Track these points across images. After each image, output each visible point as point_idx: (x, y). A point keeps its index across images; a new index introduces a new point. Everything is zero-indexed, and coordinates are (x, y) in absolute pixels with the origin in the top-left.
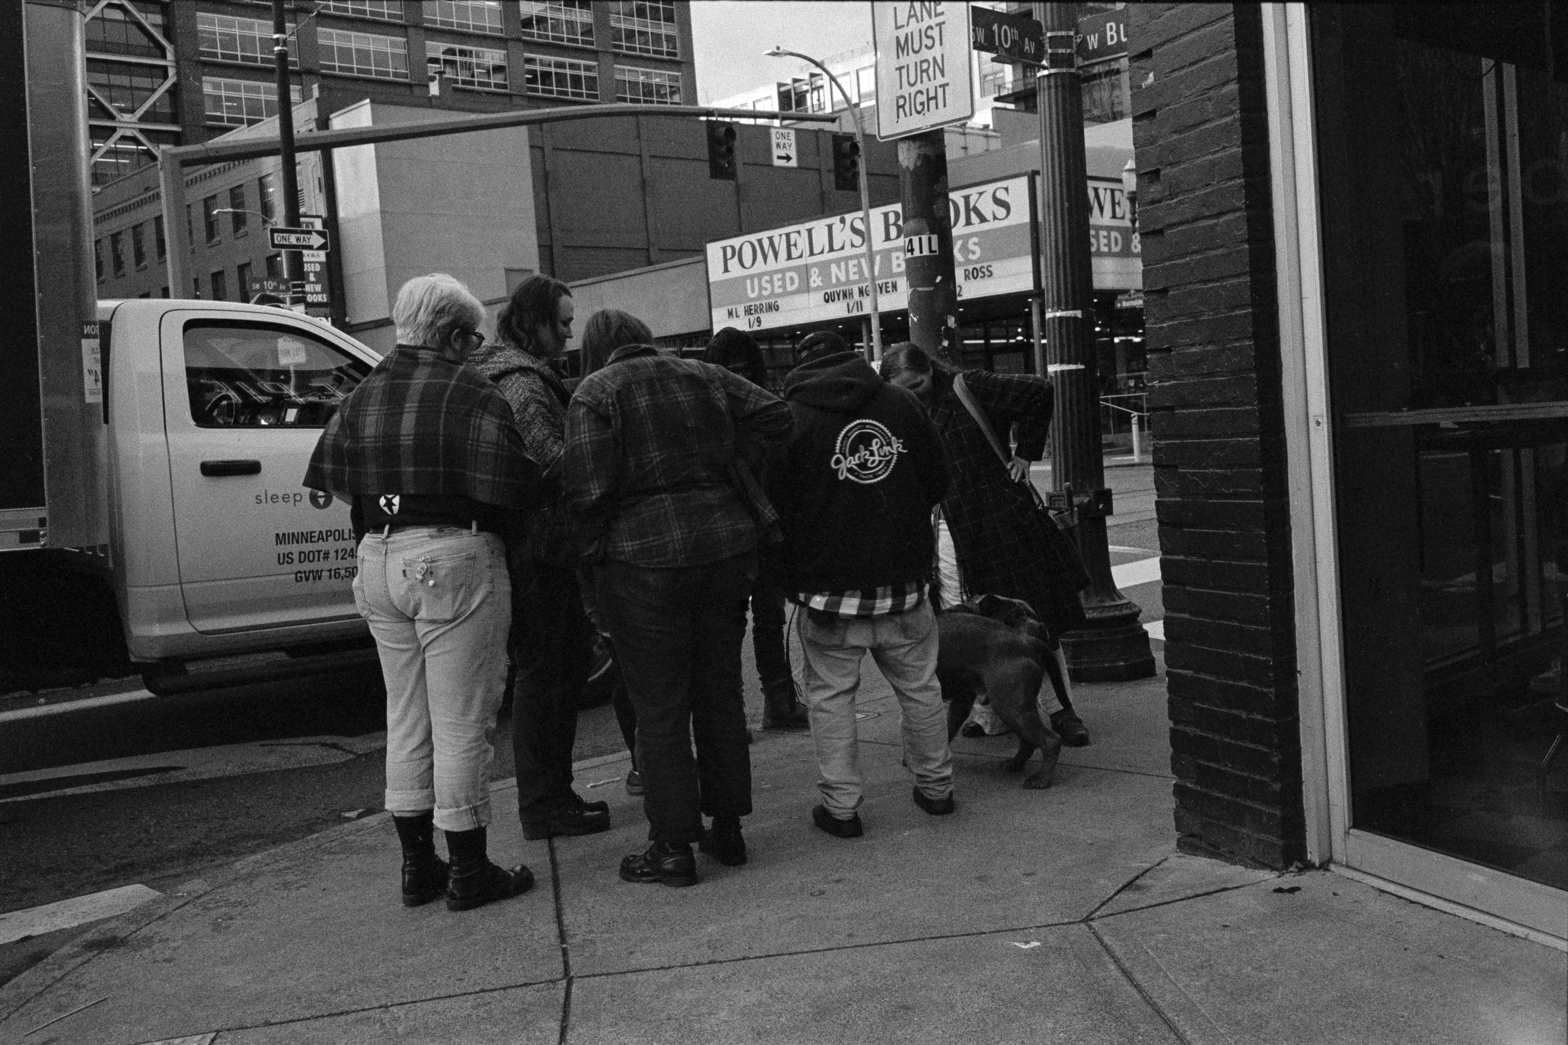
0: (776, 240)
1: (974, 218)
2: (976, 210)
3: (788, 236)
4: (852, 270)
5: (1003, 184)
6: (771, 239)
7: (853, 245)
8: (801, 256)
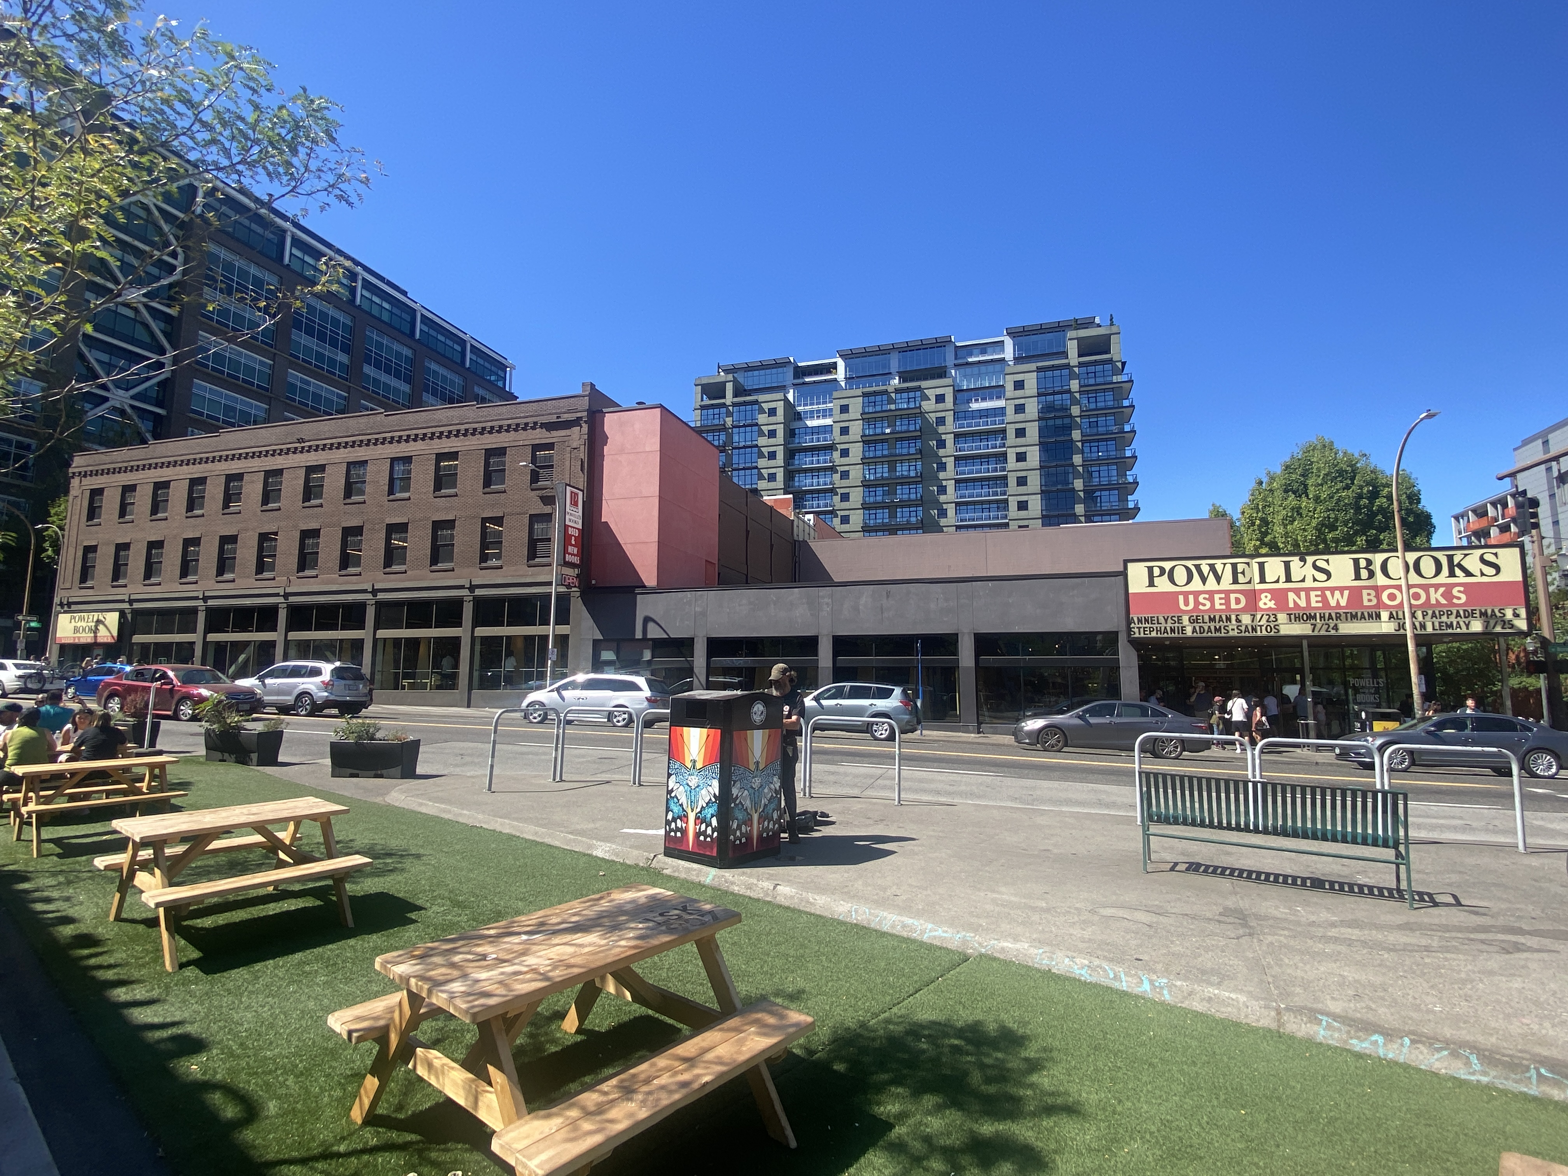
0: (1219, 568)
1: (1458, 571)
2: (1460, 566)
3: (1234, 566)
4: (1313, 599)
5: (1494, 551)
6: (1212, 568)
7: (1315, 580)
8: (1249, 582)
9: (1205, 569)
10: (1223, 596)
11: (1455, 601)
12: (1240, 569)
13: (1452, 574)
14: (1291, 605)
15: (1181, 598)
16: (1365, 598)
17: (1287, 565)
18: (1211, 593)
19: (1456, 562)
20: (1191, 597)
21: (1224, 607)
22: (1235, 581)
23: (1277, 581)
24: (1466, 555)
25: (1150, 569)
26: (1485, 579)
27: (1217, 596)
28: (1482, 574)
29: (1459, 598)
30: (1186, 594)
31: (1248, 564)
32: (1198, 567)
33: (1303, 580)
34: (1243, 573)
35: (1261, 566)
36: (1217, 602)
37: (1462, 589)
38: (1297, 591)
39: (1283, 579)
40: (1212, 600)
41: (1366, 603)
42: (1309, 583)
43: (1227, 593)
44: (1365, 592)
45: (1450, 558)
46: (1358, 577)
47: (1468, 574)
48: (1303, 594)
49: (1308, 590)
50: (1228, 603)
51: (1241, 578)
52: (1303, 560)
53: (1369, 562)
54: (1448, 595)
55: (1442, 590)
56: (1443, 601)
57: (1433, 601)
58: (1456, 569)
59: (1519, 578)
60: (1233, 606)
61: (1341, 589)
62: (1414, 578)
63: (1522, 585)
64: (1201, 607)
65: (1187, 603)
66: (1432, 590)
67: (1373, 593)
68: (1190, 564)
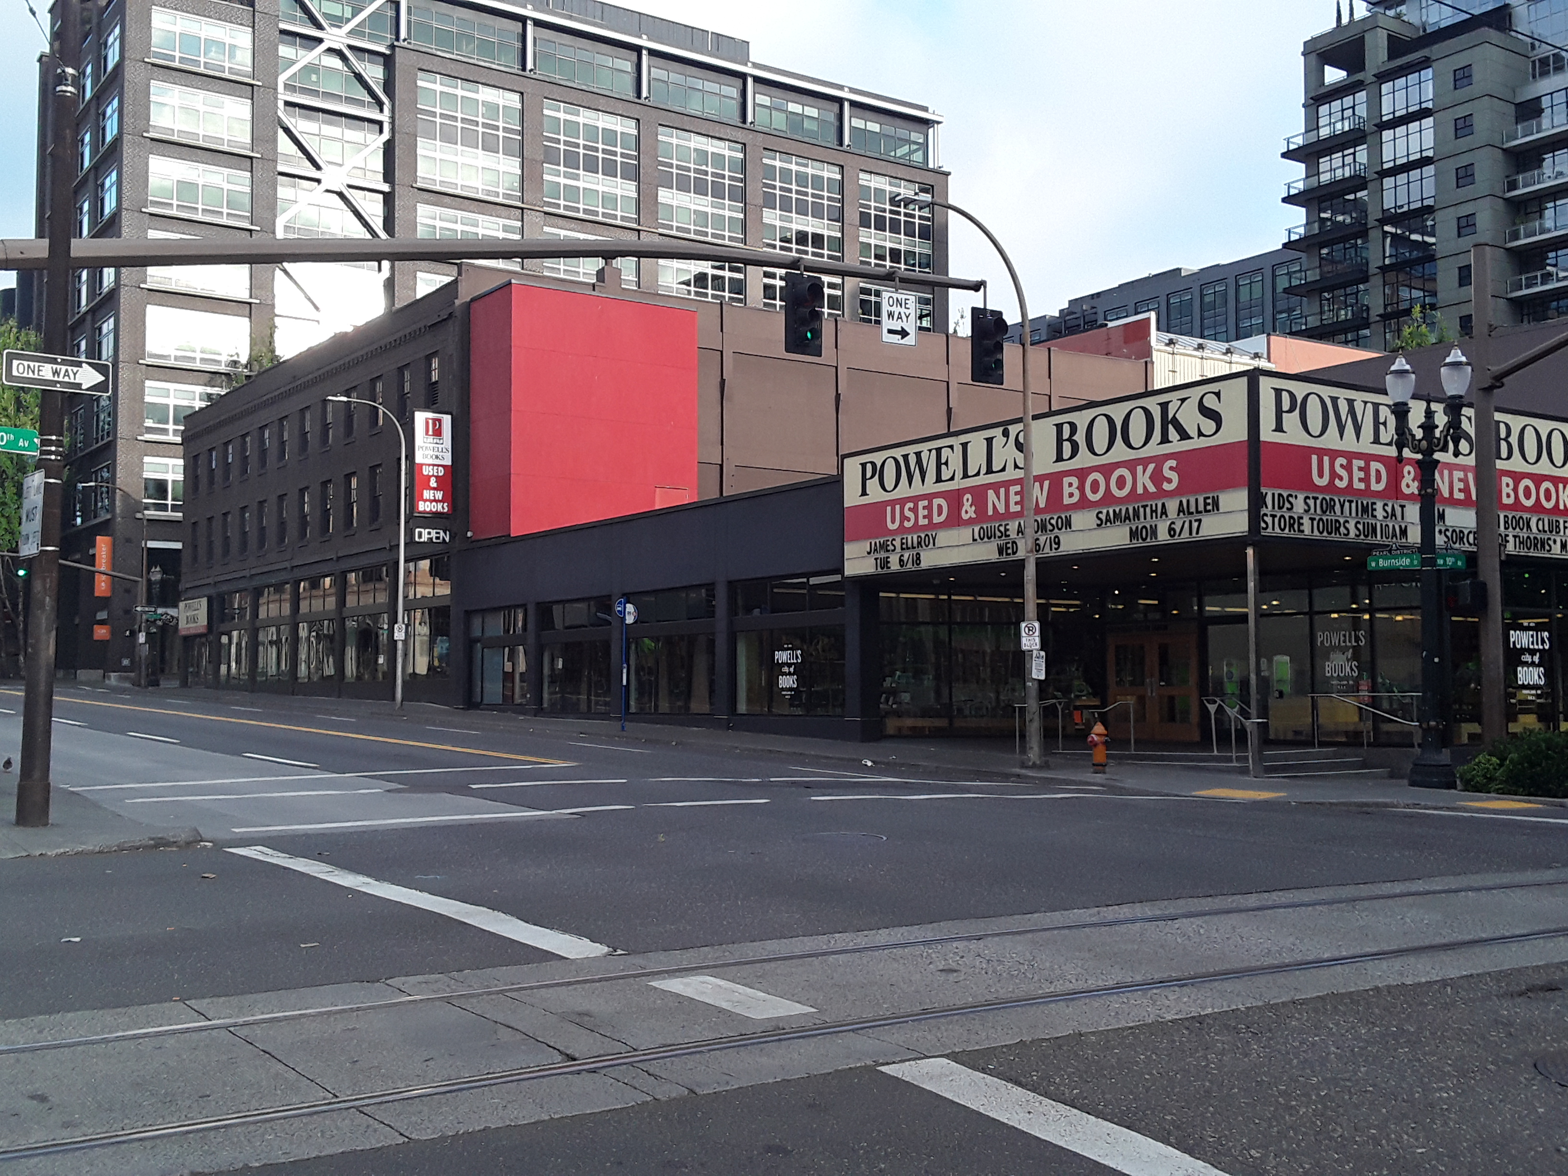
9: (912, 460)
10: (926, 503)
11: (1166, 486)
12: (943, 460)
13: (1165, 440)
14: (990, 513)
15: (889, 508)
16: (1066, 490)
17: (990, 441)
18: (915, 499)
19: (1170, 416)
20: (898, 507)
21: (926, 522)
22: (939, 480)
23: (978, 474)
24: (1183, 400)
25: (864, 465)
26: (1203, 443)
27: (922, 504)
28: (1200, 434)
29: (1170, 481)
30: (893, 503)
31: (951, 447)
32: (906, 457)
33: (1003, 469)
34: (946, 464)
35: (965, 445)
36: (922, 512)
37: (1173, 463)
38: (995, 487)
39: (984, 470)
40: (915, 510)
41: (1067, 501)
42: (1011, 474)
43: (930, 497)
44: (1066, 480)
45: (1164, 406)
46: (1059, 458)
47: (1184, 435)
48: (1002, 490)
49: (1007, 484)
50: (929, 517)
51: (946, 474)
52: (1006, 434)
53: (1073, 427)
54: (1158, 478)
55: (1151, 467)
56: (1152, 489)
57: (1140, 491)
58: (1170, 426)
59: (1243, 436)
60: (936, 519)
61: (1040, 479)
62: (1121, 451)
63: (1245, 451)
64: (907, 524)
65: (893, 522)
66: (1140, 469)
67: (1075, 481)
68: (898, 453)
